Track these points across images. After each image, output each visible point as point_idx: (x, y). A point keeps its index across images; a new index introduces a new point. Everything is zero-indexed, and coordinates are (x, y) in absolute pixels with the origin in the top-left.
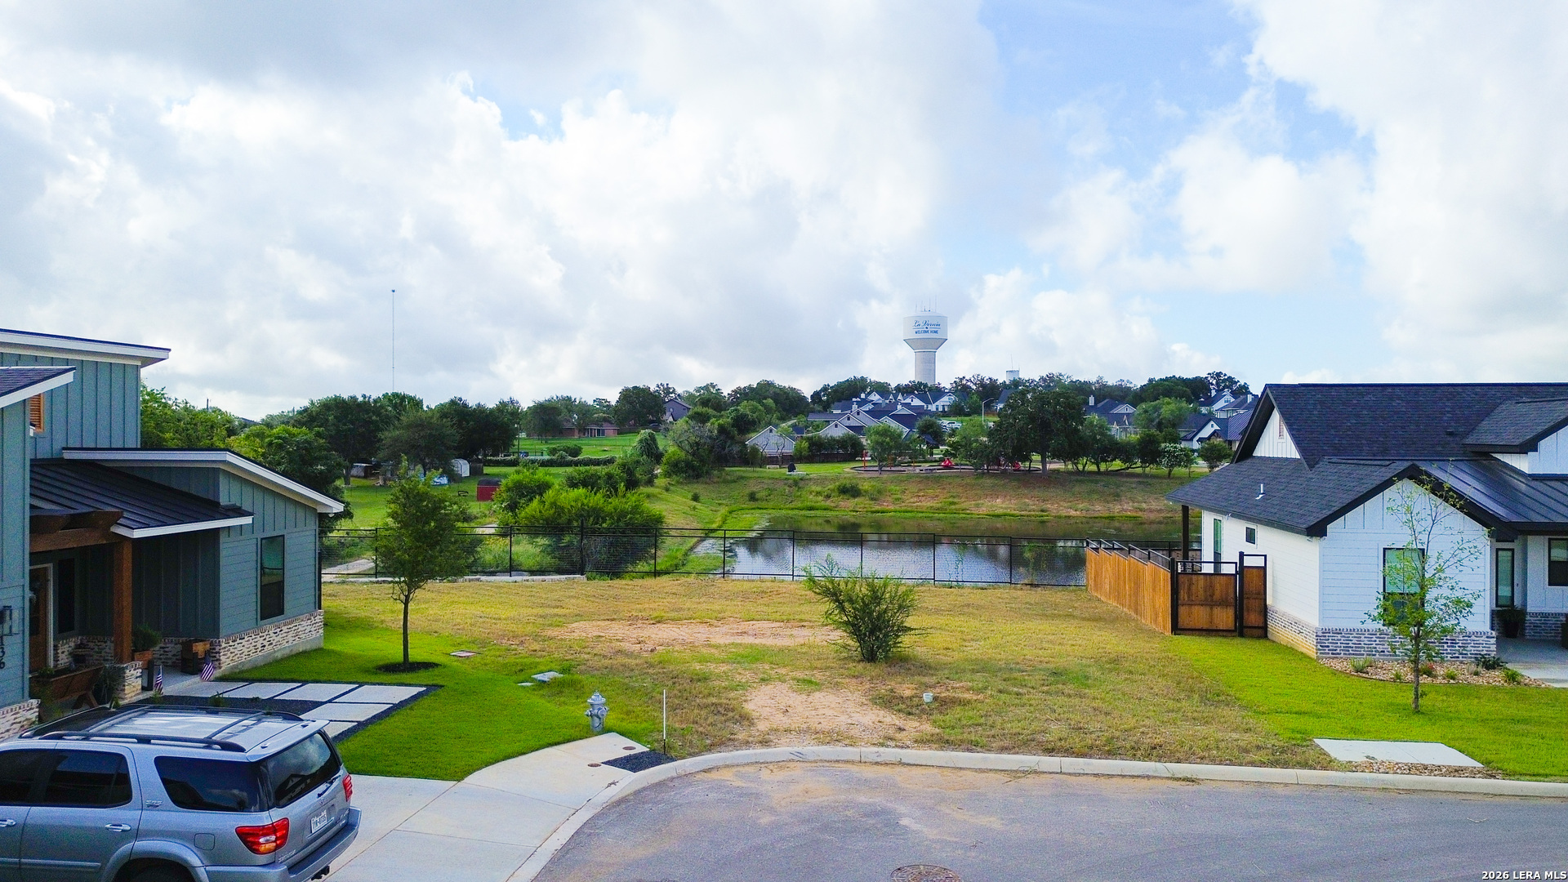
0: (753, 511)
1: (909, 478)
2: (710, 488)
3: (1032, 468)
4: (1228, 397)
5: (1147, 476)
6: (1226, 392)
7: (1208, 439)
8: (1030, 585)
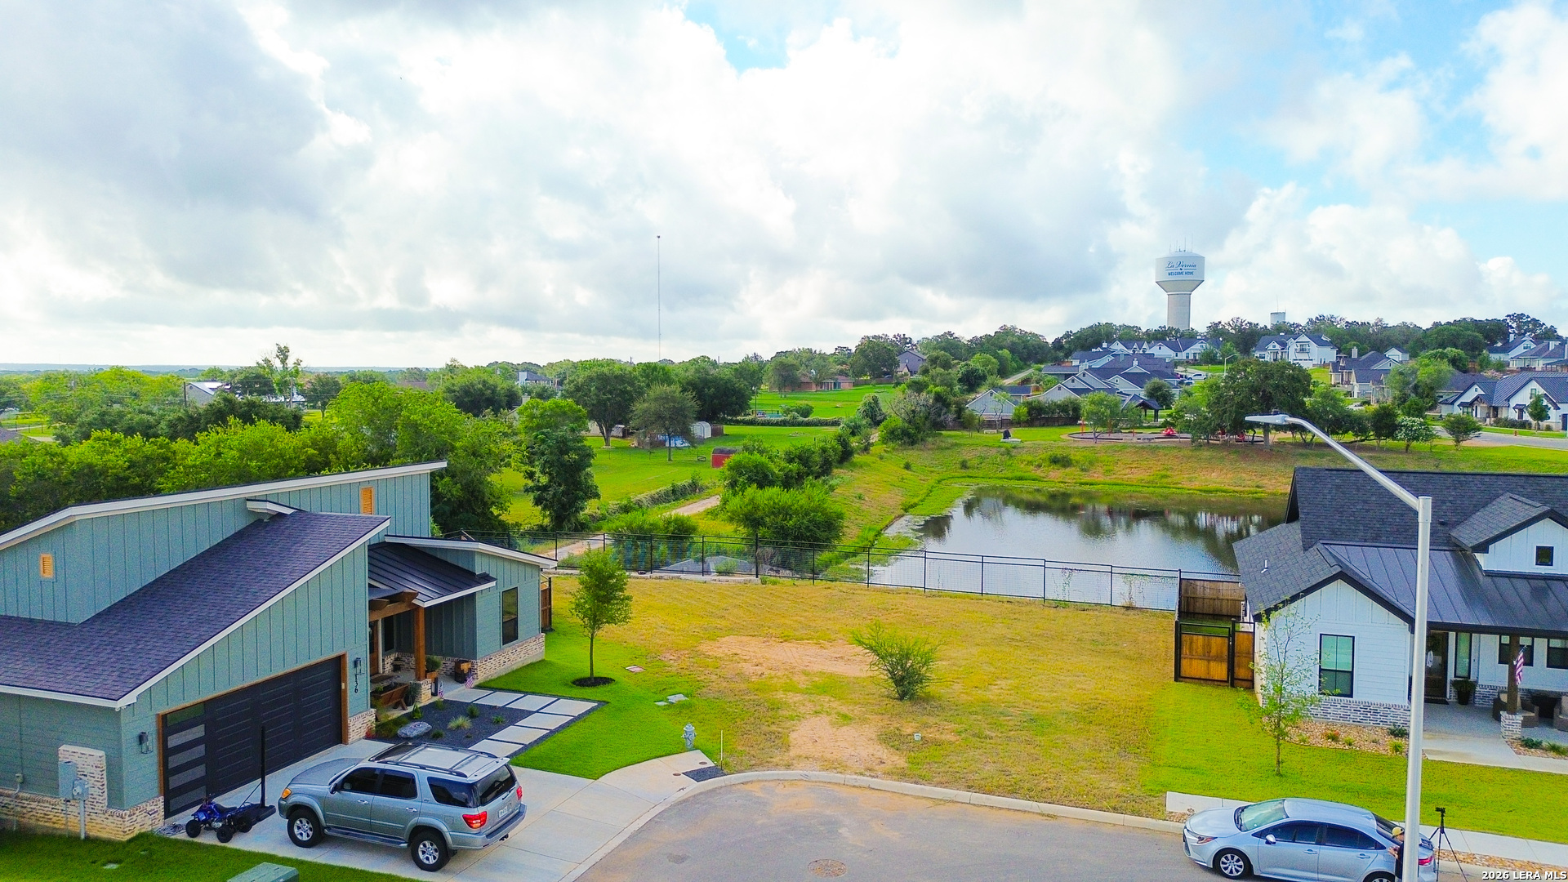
0: (963, 480)
1: (1124, 447)
2: (925, 454)
3: (1255, 439)
4: (1528, 341)
5: (1381, 449)
6: (1528, 337)
7: (1471, 404)
8: (1128, 608)
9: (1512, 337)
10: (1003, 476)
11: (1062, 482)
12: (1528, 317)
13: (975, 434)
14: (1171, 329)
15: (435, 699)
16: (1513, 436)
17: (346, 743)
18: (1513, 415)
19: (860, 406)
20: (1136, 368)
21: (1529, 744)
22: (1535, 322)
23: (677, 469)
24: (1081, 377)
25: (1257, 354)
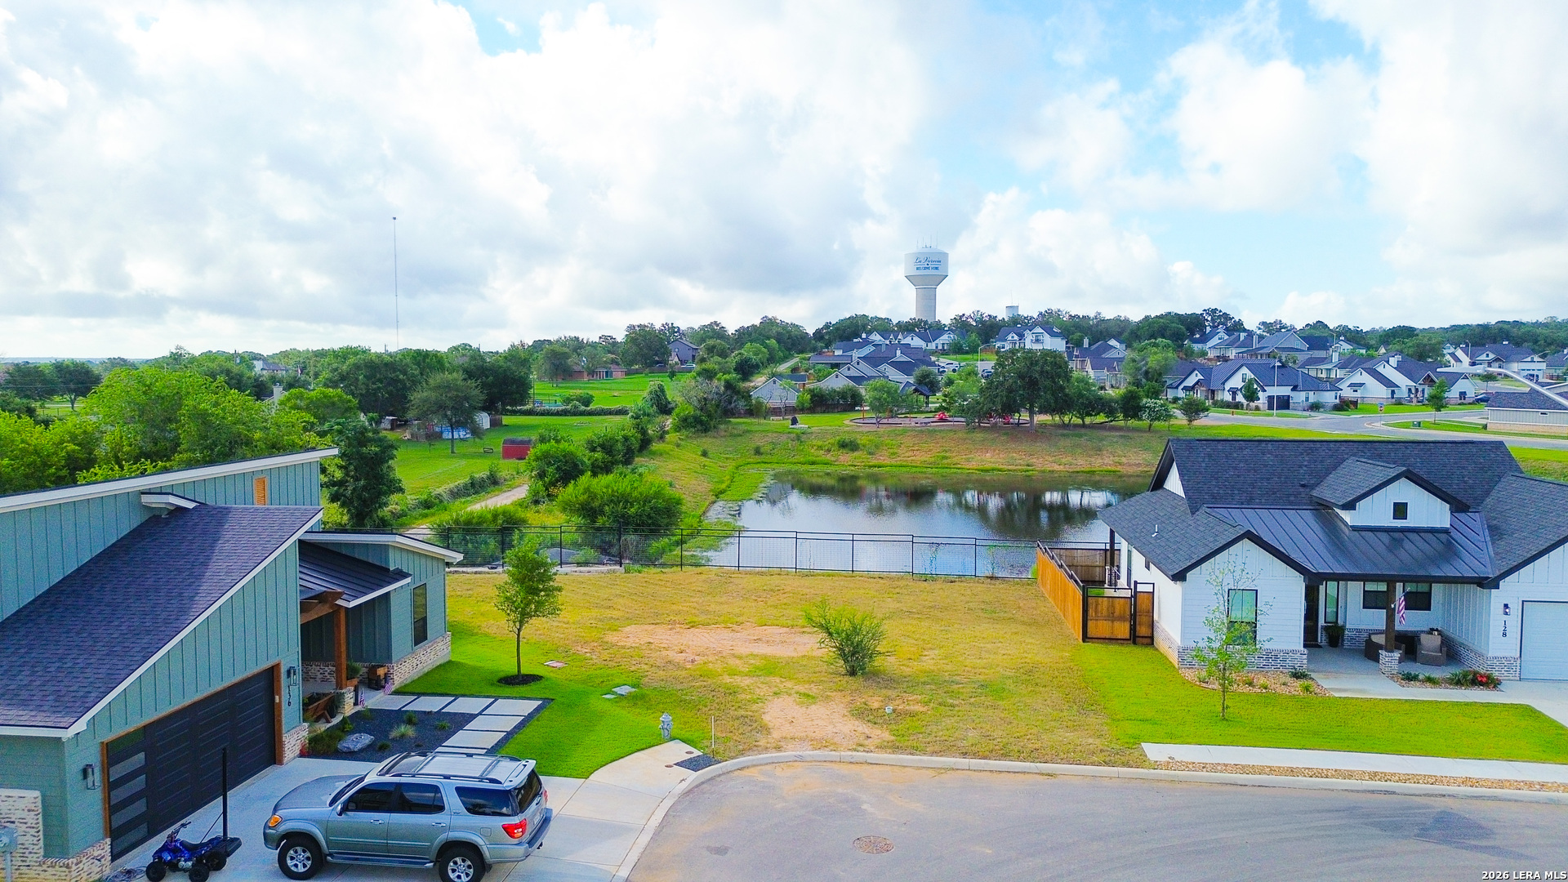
0: (759, 465)
1: (905, 431)
2: (718, 442)
3: (1021, 422)
4: (1222, 334)
5: (1128, 429)
6: (1221, 328)
7: (1193, 388)
8: (991, 578)
9: (1208, 329)
10: (794, 461)
11: (852, 466)
12: (1220, 311)
13: (762, 421)
14: (920, 321)
15: (359, 708)
16: (1230, 415)
17: (281, 763)
18: (1228, 397)
19: (645, 394)
20: (899, 356)
21: (1410, 678)
22: (1226, 316)
23: (464, 462)
24: (856, 365)
25: (998, 344)
